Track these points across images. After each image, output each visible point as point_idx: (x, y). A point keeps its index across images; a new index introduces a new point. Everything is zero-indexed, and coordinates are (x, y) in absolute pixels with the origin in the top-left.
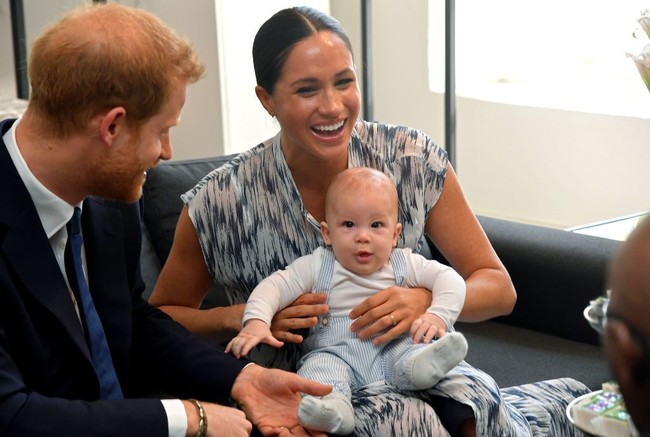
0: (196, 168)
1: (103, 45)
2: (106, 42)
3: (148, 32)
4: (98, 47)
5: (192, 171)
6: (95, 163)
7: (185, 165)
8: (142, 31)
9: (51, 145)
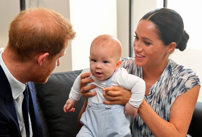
0: (59, 76)
1: (42, 29)
2: (43, 27)
3: (58, 22)
4: (40, 29)
5: (58, 78)
6: (34, 71)
7: (55, 75)
8: (56, 22)
9: (18, 65)
